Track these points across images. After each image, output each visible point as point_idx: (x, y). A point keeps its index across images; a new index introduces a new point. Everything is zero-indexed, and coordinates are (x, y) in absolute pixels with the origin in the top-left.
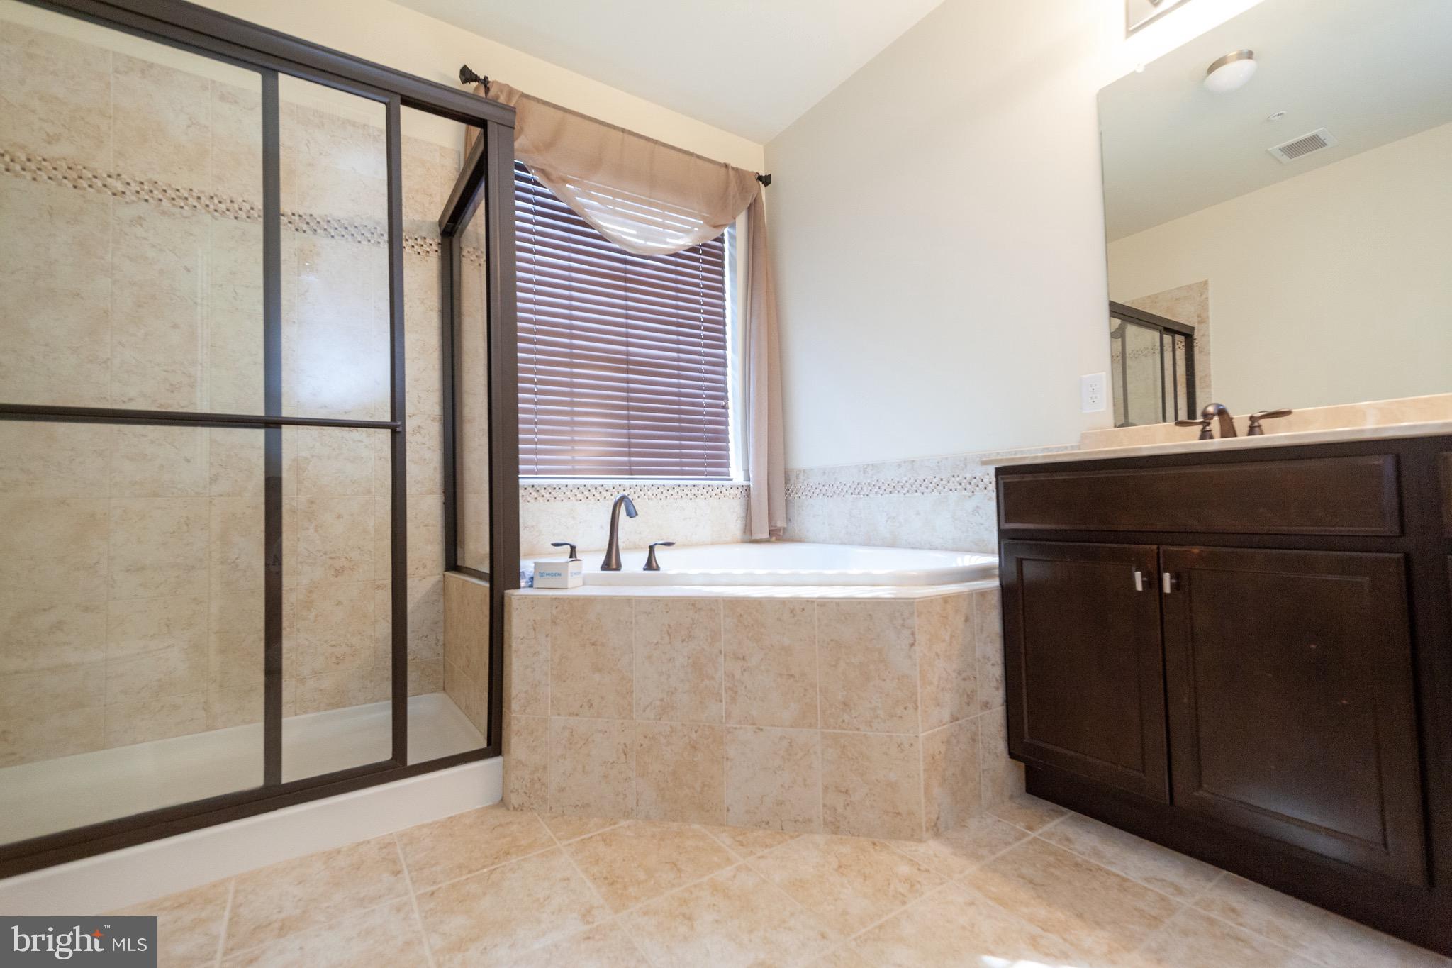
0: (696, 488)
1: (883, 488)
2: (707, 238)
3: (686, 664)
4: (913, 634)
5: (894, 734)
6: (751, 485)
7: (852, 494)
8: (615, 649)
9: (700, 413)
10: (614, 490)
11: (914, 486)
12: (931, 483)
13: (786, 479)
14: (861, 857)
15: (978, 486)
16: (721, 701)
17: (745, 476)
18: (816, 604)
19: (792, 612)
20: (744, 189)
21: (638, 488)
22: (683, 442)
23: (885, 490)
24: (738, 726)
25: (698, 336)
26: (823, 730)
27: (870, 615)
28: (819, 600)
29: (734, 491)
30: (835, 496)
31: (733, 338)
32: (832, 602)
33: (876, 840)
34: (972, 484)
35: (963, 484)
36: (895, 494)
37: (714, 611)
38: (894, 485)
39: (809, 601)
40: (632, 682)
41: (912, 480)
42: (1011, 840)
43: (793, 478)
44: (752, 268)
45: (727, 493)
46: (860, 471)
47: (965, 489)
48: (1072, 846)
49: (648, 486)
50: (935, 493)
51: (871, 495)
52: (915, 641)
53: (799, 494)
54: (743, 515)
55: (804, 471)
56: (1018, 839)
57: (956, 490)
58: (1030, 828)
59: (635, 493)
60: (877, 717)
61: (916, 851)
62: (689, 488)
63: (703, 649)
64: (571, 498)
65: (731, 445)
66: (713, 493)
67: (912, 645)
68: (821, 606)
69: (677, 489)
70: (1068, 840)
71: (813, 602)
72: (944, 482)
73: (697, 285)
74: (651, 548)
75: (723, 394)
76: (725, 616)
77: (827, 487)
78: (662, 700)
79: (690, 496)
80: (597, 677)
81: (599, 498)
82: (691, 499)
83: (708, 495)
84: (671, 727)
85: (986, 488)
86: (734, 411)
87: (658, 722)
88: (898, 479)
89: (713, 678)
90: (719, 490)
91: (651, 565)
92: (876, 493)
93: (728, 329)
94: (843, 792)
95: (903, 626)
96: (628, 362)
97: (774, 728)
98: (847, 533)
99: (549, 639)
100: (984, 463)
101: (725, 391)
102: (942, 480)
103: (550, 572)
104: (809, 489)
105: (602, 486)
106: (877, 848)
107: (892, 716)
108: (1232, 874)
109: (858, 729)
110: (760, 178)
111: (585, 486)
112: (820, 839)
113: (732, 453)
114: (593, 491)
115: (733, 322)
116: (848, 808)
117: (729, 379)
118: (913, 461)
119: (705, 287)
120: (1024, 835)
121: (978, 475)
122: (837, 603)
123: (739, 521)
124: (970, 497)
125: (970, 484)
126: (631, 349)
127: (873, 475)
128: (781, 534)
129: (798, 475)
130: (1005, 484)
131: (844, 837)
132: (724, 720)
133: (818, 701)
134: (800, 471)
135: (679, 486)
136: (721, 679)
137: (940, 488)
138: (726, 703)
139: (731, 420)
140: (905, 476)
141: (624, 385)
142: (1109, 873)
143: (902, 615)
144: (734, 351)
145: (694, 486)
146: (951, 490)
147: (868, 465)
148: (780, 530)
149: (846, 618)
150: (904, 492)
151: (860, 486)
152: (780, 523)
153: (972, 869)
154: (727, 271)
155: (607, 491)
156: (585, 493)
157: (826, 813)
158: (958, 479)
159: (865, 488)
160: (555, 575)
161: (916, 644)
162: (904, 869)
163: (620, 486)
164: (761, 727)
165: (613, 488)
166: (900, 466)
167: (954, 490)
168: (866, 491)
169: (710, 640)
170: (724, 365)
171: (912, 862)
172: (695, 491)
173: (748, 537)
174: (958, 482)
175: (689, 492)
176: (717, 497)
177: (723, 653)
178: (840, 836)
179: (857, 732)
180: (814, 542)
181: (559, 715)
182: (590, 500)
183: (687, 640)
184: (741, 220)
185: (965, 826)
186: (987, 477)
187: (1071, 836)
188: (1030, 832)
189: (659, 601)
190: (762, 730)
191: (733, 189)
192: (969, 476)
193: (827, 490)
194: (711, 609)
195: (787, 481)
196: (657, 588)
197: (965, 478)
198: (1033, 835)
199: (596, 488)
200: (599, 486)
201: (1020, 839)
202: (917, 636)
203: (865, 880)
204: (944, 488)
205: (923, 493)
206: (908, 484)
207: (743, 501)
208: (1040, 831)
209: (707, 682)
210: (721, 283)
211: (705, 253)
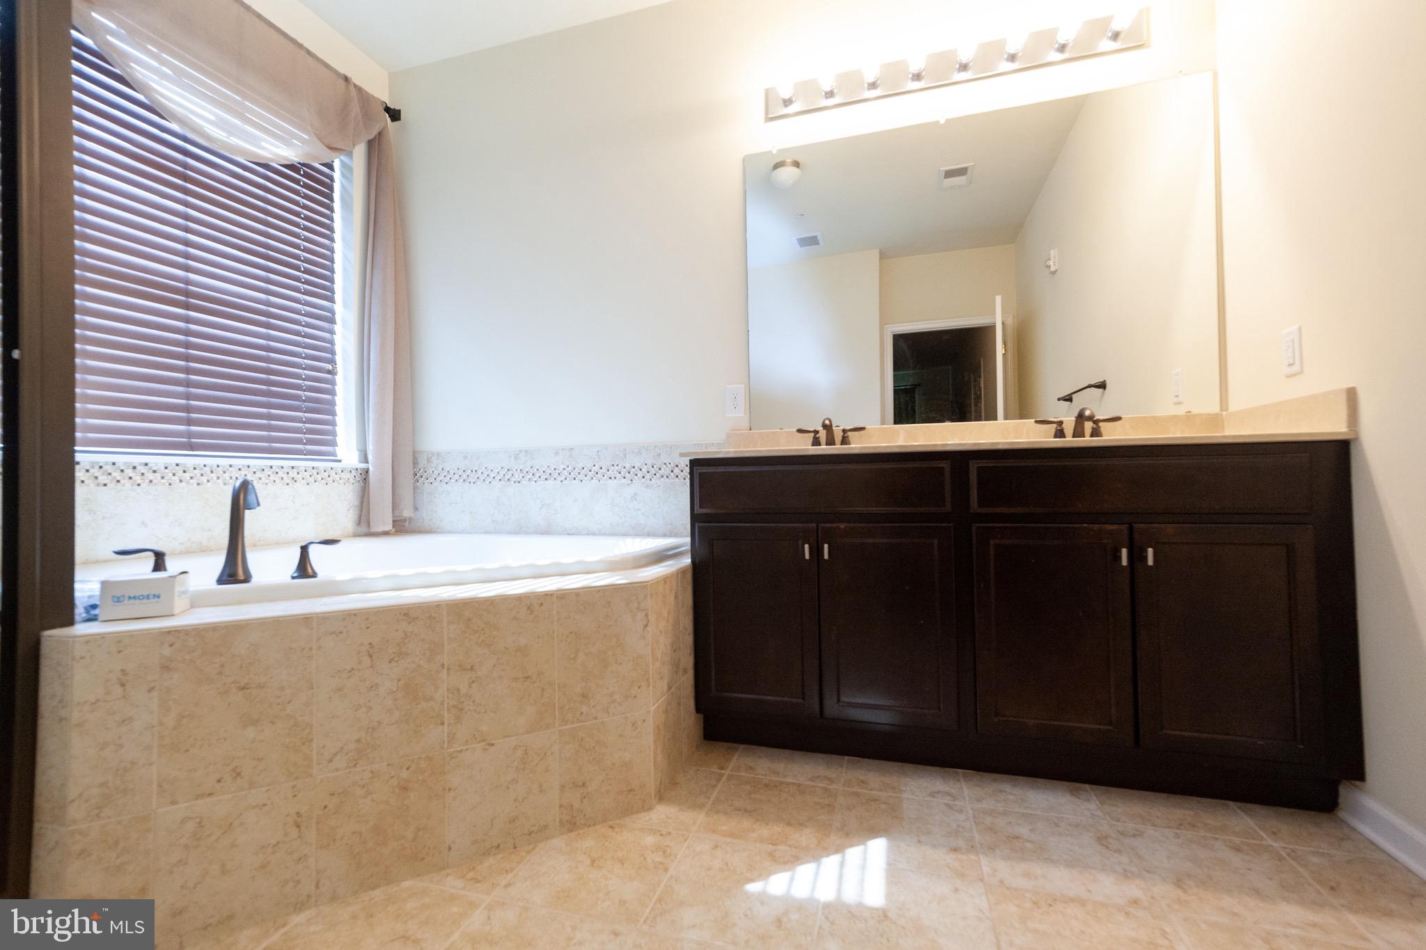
0: (295, 470)
1: (538, 475)
2: (315, 158)
3: (395, 689)
4: (647, 615)
5: (629, 715)
6: (371, 468)
7: (500, 480)
8: (282, 688)
9: (298, 377)
10: (167, 471)
11: (572, 474)
12: (590, 471)
13: (414, 463)
14: (607, 844)
15: (636, 475)
16: (442, 724)
17: (360, 457)
18: (555, 597)
19: (529, 608)
20: (367, 115)
21: (207, 469)
22: (273, 411)
23: (540, 477)
24: (464, 748)
25: (297, 279)
26: (560, 728)
27: (609, 602)
28: (558, 592)
29: (346, 475)
30: (479, 483)
31: (345, 290)
32: (571, 593)
33: (611, 823)
34: (631, 473)
35: (622, 473)
36: (550, 482)
37: (434, 618)
38: (550, 472)
39: (548, 595)
40: (311, 727)
41: (570, 468)
42: (714, 783)
43: (422, 462)
44: (375, 212)
45: (337, 477)
46: (510, 457)
47: (624, 478)
48: (756, 773)
49: (224, 467)
50: (594, 481)
51: (523, 482)
52: (648, 621)
53: (431, 480)
54: (357, 503)
55: (438, 454)
56: (719, 780)
57: (615, 478)
58: (722, 768)
59: (202, 475)
60: (614, 701)
61: (650, 819)
62: (286, 470)
63: (419, 666)
64: (86, 482)
65: (340, 419)
66: (319, 477)
67: (646, 626)
68: (561, 598)
69: (268, 472)
70: (751, 768)
71: (552, 595)
72: (604, 470)
73: (297, 214)
74: (304, 549)
75: (329, 356)
76: (449, 622)
77: (469, 472)
78: (358, 741)
79: (286, 480)
80: (250, 733)
81: (139, 482)
82: (288, 484)
83: (312, 480)
84: (372, 772)
85: (644, 477)
86: (345, 378)
87: (352, 770)
88: (555, 467)
89: (432, 699)
90: (326, 474)
91: (304, 569)
92: (530, 479)
93: (338, 277)
94: (581, 786)
95: (638, 608)
96: (187, 294)
97: (508, 739)
98: (493, 521)
99: (154, 694)
100: (682, 455)
101: (333, 353)
102: (601, 468)
103: (137, 594)
104: (444, 474)
105: (146, 464)
106: (616, 829)
107: (627, 697)
108: (851, 758)
109: (596, 718)
110: (387, 109)
111: (114, 464)
112: (557, 842)
113: (340, 429)
114: (129, 472)
115: (345, 270)
116: (584, 800)
117: (338, 339)
118: (572, 449)
119: (307, 218)
120: (721, 776)
121: (637, 465)
122: (577, 594)
123: (351, 511)
124: (628, 485)
125: (629, 473)
126: (192, 276)
127: (526, 461)
128: (407, 524)
129: (429, 460)
130: (700, 474)
131: (581, 832)
132: (446, 746)
133: (557, 697)
134: (433, 454)
135: (271, 467)
136: (444, 697)
137: (600, 475)
138: (449, 724)
139: (339, 388)
140: (563, 463)
141: (181, 324)
142: (788, 784)
143: (637, 598)
144: (345, 305)
145: (293, 468)
146: (610, 478)
147: (521, 451)
148: (405, 520)
149: (585, 608)
150: (561, 479)
151: (510, 472)
152: (407, 513)
153: (701, 817)
154: (337, 205)
155: (154, 472)
156: (114, 474)
157: (562, 814)
158: (617, 468)
159: (516, 475)
160: (148, 597)
161: (649, 625)
162: (650, 840)
163: (177, 465)
164: (492, 742)
165: (166, 468)
166: (557, 453)
167: (613, 478)
168: (517, 476)
169: (428, 653)
170: (332, 321)
171: (653, 831)
172: (293, 474)
173: (363, 529)
174: (617, 471)
175: (285, 476)
176: (324, 481)
177: (446, 666)
178: (576, 833)
179: (594, 721)
180: (450, 532)
181: (173, 803)
182: (124, 485)
183: (396, 659)
184: (360, 151)
185: (677, 783)
186: (646, 466)
187: (752, 764)
188: (723, 772)
189: (355, 615)
190: (493, 745)
191: (355, 108)
192: (628, 466)
193: (468, 476)
194: (430, 617)
195: (415, 463)
196: (325, 600)
197: (625, 468)
198: (727, 772)
199: (134, 468)
200: (141, 464)
201: (720, 780)
202: (650, 617)
203: (623, 864)
204: (604, 476)
205: (581, 481)
206: (565, 472)
207: (357, 487)
208: (730, 767)
209: (424, 705)
210: (328, 219)
211: (306, 175)
